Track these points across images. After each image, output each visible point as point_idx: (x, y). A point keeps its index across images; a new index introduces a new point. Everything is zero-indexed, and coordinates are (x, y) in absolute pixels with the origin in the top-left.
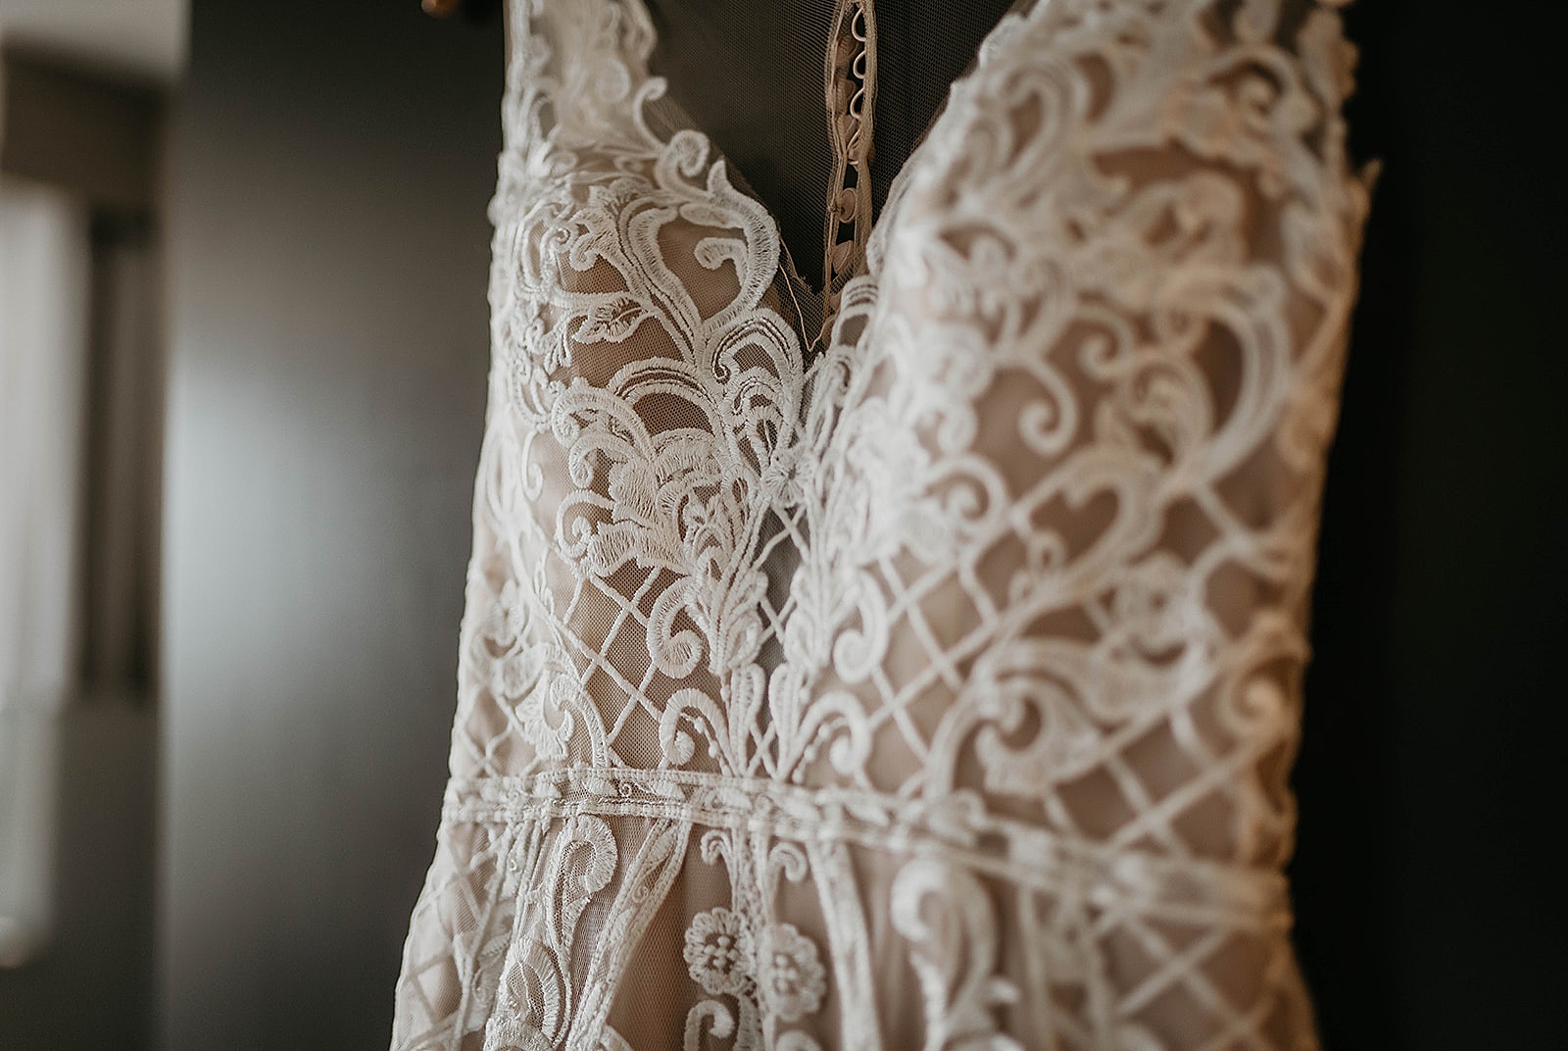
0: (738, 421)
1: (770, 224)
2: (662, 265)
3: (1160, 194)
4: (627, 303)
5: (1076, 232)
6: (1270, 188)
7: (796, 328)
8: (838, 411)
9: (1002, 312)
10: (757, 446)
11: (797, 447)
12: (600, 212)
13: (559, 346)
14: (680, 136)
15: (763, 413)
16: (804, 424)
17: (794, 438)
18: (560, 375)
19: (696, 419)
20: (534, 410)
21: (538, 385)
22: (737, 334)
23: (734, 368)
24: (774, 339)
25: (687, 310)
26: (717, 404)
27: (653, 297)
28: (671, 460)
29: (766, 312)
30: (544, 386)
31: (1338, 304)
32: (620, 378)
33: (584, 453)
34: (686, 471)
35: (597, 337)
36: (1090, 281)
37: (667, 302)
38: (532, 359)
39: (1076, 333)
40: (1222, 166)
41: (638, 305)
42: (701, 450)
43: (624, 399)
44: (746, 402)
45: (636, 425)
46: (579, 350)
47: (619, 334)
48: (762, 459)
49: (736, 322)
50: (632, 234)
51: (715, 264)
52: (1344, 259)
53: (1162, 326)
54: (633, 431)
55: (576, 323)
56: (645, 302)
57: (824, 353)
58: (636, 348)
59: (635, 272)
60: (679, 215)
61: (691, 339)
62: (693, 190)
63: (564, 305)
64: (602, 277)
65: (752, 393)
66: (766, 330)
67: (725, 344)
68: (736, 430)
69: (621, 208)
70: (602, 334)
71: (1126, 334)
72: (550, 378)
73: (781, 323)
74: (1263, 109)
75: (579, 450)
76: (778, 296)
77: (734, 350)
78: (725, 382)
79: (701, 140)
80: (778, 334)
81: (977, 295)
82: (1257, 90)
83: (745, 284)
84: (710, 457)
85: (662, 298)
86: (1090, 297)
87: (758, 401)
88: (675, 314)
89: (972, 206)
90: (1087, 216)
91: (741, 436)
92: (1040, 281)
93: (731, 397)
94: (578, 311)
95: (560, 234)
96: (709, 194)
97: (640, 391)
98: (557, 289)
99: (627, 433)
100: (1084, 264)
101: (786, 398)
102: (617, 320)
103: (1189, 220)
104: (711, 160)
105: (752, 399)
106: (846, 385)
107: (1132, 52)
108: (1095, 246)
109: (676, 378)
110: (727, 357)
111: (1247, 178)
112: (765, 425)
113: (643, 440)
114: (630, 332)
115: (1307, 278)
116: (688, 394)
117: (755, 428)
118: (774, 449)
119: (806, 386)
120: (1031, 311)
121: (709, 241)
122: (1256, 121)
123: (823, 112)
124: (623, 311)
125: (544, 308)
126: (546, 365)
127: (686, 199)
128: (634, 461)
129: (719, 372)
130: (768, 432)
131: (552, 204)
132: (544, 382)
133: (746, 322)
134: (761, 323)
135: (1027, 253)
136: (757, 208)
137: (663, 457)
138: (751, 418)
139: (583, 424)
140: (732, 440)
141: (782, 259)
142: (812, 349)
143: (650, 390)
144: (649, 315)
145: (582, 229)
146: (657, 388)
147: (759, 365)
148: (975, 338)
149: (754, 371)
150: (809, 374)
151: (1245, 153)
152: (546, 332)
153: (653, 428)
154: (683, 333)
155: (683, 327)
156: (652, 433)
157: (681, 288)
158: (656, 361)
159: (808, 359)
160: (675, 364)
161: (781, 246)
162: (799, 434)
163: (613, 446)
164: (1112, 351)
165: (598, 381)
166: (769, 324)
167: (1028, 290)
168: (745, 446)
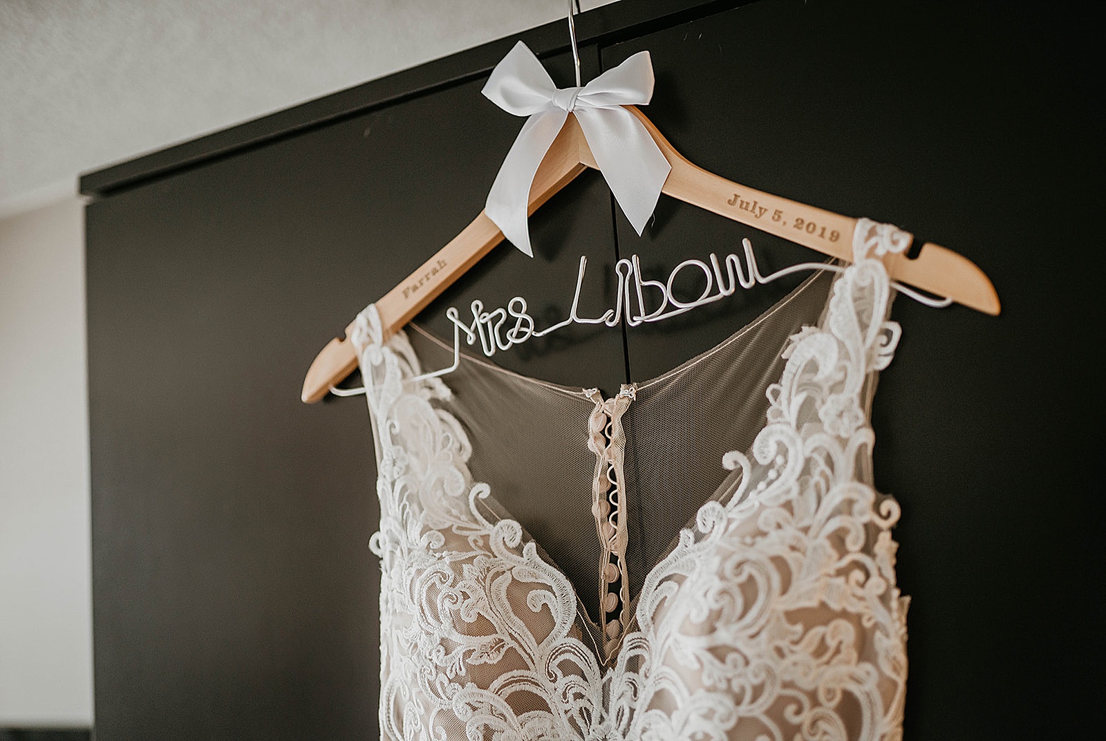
0: (567, 707)
1: (568, 585)
2: (512, 614)
3: (818, 631)
4: (497, 640)
5: (780, 652)
6: (867, 624)
7: (593, 651)
8: (632, 711)
9: (743, 689)
10: (580, 722)
11: (605, 724)
12: (473, 584)
13: (457, 663)
14: (502, 523)
15: (581, 703)
16: (607, 711)
17: (602, 719)
18: (457, 679)
19: (541, 705)
20: (439, 696)
21: (441, 683)
22: (557, 652)
23: (559, 673)
24: (582, 657)
25: (529, 640)
26: (551, 693)
27: (510, 634)
28: (530, 730)
29: (574, 641)
30: (446, 685)
31: (901, 680)
32: (496, 684)
33: (476, 725)
34: (539, 737)
35: (482, 661)
36: (787, 678)
37: (518, 637)
38: (436, 668)
39: (782, 702)
40: (844, 614)
41: (503, 641)
42: (548, 725)
43: (499, 695)
44: (570, 696)
45: (508, 711)
46: (470, 668)
47: (495, 659)
48: (584, 730)
49: (557, 643)
50: (494, 596)
51: (538, 609)
52: (903, 659)
53: (822, 696)
54: (505, 713)
55: (468, 653)
56: (507, 639)
57: (613, 668)
58: (505, 666)
59: (499, 622)
60: (513, 579)
61: (533, 657)
62: (515, 557)
63: (461, 642)
64: (482, 627)
65: (574, 691)
66: (576, 652)
67: (551, 658)
68: (566, 712)
69: (484, 580)
70: (485, 659)
71: (806, 702)
72: (450, 681)
73: (584, 648)
74: (862, 585)
75: (472, 724)
76: (579, 630)
77: (557, 662)
78: (554, 681)
79: (517, 526)
80: (584, 655)
81: (729, 681)
82: (858, 575)
83: (558, 621)
84: (553, 728)
85: (516, 635)
86: (786, 685)
87: (579, 696)
88: (523, 643)
89: (724, 636)
90: (784, 644)
91: (569, 714)
92: (763, 676)
93: (560, 691)
94: (470, 646)
95: (450, 597)
96: (525, 559)
97: (508, 691)
98: (454, 631)
99: (502, 715)
100: (784, 669)
101: (593, 693)
102: (493, 651)
103: (832, 643)
104: (525, 540)
105: (574, 694)
106: (635, 696)
107: (797, 555)
108: (790, 659)
109: (526, 680)
110: (554, 666)
111: (856, 619)
112: (584, 710)
113: (513, 719)
114: (500, 657)
115: (888, 671)
116: (533, 689)
117: (578, 712)
118: (590, 724)
119: (604, 686)
120: (758, 691)
121: (532, 593)
122: (860, 592)
123: (592, 519)
124: (496, 645)
125: (443, 642)
126: (448, 673)
127: (513, 564)
128: (508, 732)
129: (550, 675)
130: (586, 714)
131: (438, 572)
132: (446, 682)
133: (562, 645)
134: (572, 647)
135: (754, 663)
136: (560, 576)
137: (525, 729)
138: (575, 706)
139: (474, 709)
140: (564, 719)
141: (578, 607)
142: (606, 664)
143: (513, 689)
144: (509, 646)
145: (466, 596)
146: (517, 687)
147: (575, 674)
148: (729, 702)
149: (572, 677)
150: (605, 679)
151: (854, 608)
152: (446, 654)
153: (518, 712)
154: (529, 654)
155: (529, 651)
156: (517, 715)
157: (524, 628)
158: (516, 673)
159: (603, 671)
160: (526, 673)
161: (577, 599)
162: (605, 715)
163: (494, 723)
164: (798, 712)
165: (483, 686)
166: (577, 648)
167: (756, 681)
168: (572, 721)
